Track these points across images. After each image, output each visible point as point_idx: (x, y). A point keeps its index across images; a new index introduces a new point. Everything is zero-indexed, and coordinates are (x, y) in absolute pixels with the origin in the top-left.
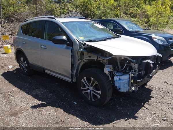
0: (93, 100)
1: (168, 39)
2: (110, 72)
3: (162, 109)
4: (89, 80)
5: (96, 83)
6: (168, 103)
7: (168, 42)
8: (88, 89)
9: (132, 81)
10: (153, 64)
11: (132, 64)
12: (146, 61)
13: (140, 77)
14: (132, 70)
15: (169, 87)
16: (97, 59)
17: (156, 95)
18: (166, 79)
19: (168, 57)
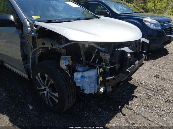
0: (52, 105)
1: (163, 22)
2: (68, 66)
3: (146, 116)
4: (43, 78)
5: (52, 82)
6: (155, 107)
7: (162, 26)
8: (45, 90)
9: (101, 79)
10: (130, 53)
11: (101, 54)
12: (121, 49)
13: (113, 72)
14: (103, 62)
15: (159, 82)
16: (51, 47)
17: (141, 94)
18: (157, 72)
19: (163, 44)
